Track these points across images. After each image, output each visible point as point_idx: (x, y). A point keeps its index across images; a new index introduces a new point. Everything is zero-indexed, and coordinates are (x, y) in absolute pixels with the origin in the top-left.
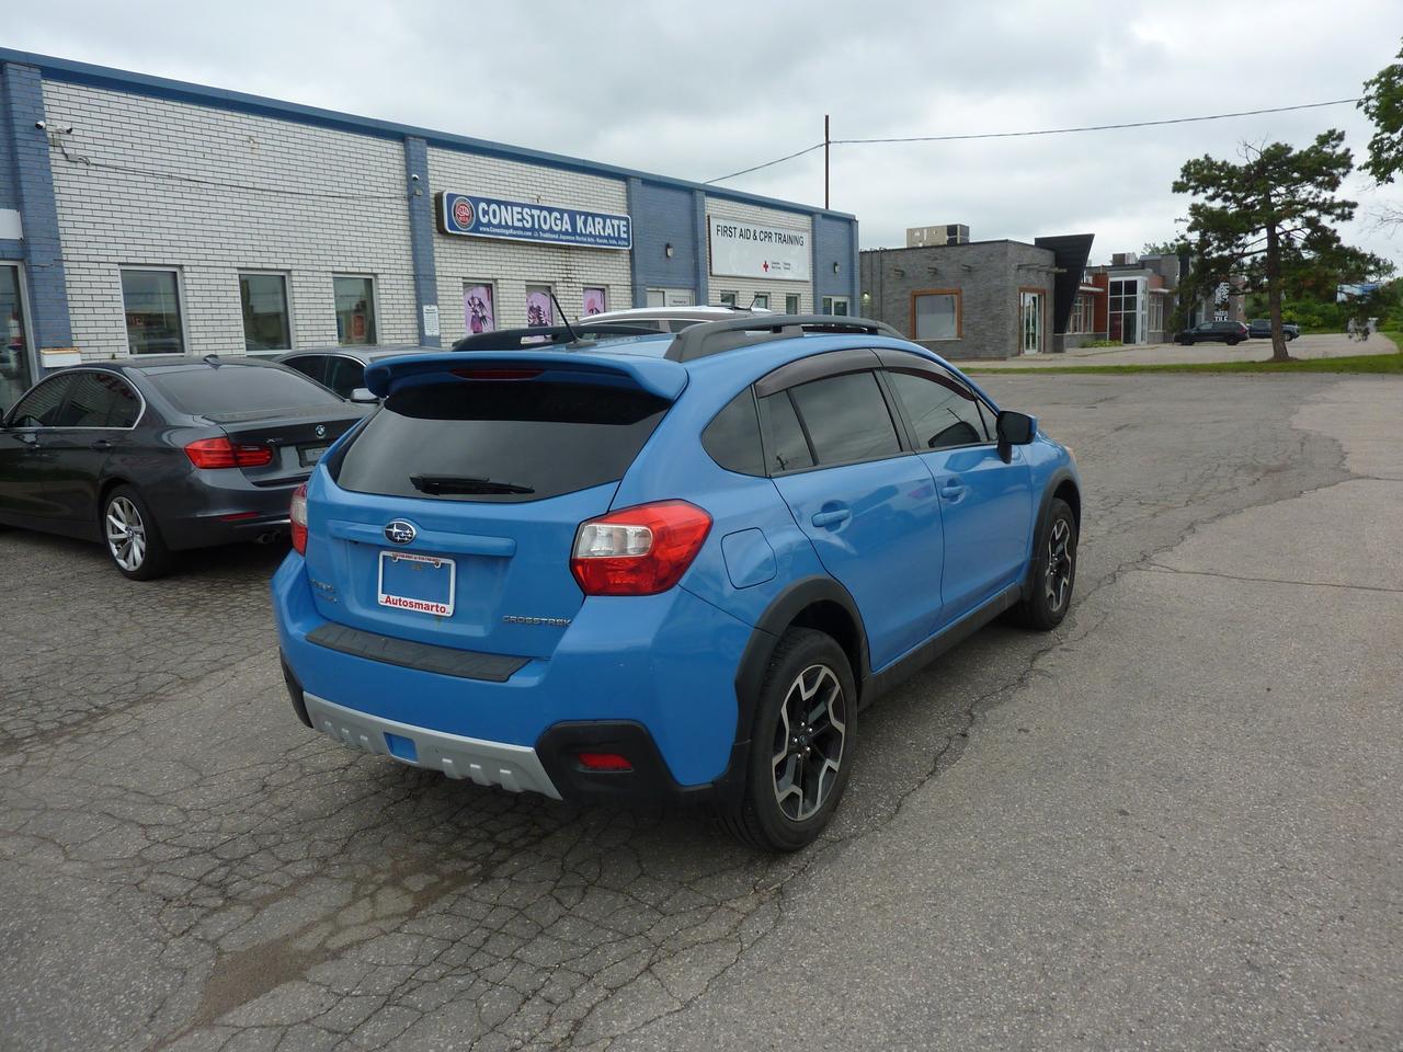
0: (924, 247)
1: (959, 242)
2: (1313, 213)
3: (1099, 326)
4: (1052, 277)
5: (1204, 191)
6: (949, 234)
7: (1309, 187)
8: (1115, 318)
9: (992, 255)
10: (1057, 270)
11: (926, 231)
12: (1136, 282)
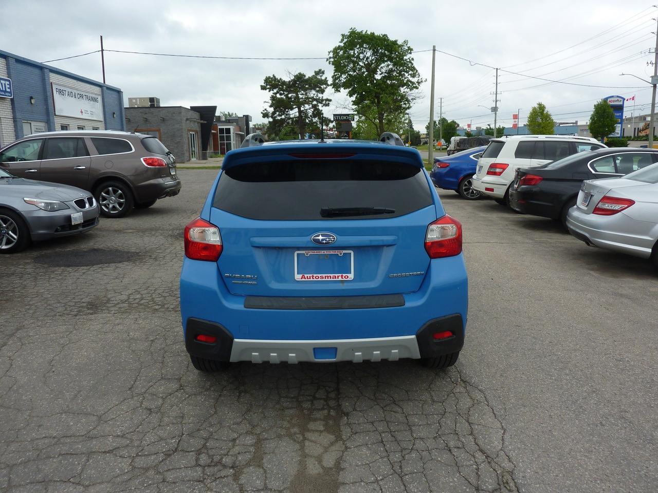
0: (138, 108)
1: (156, 106)
2: (315, 103)
3: (216, 148)
4: (199, 124)
5: (273, 90)
6: (150, 102)
7: (313, 92)
8: (222, 144)
9: (174, 113)
10: (202, 121)
11: (138, 99)
12: (230, 129)
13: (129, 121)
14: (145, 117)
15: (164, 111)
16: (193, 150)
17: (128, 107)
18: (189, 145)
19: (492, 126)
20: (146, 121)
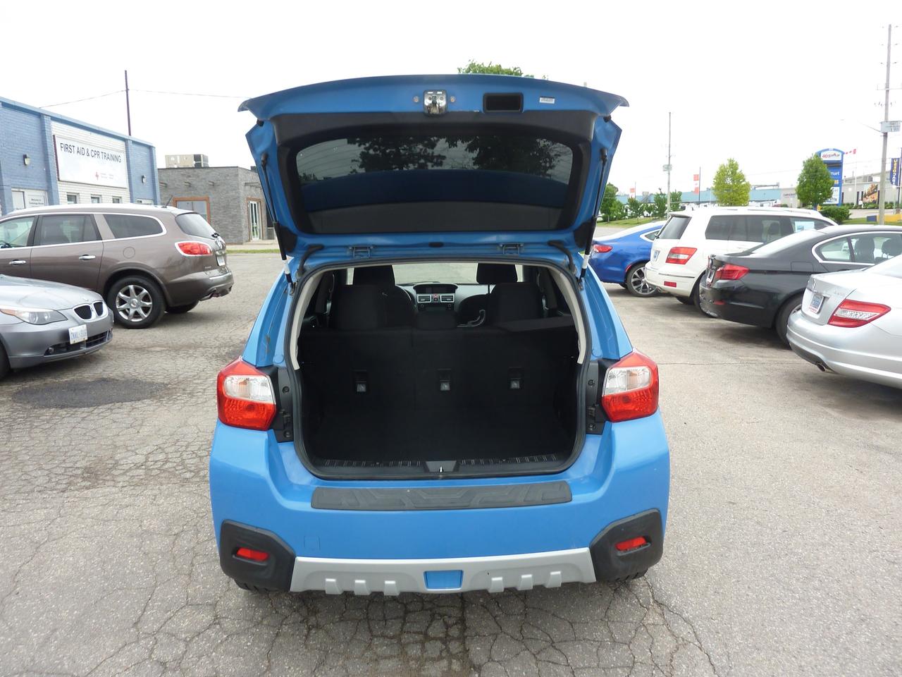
0: (178, 168)
1: (203, 166)
2: (422, 161)
6: (195, 160)
9: (227, 176)
11: (178, 158)
13: (166, 187)
14: (188, 181)
15: (214, 173)
16: (255, 226)
17: (165, 167)
18: (249, 220)
19: (665, 191)
20: (190, 186)
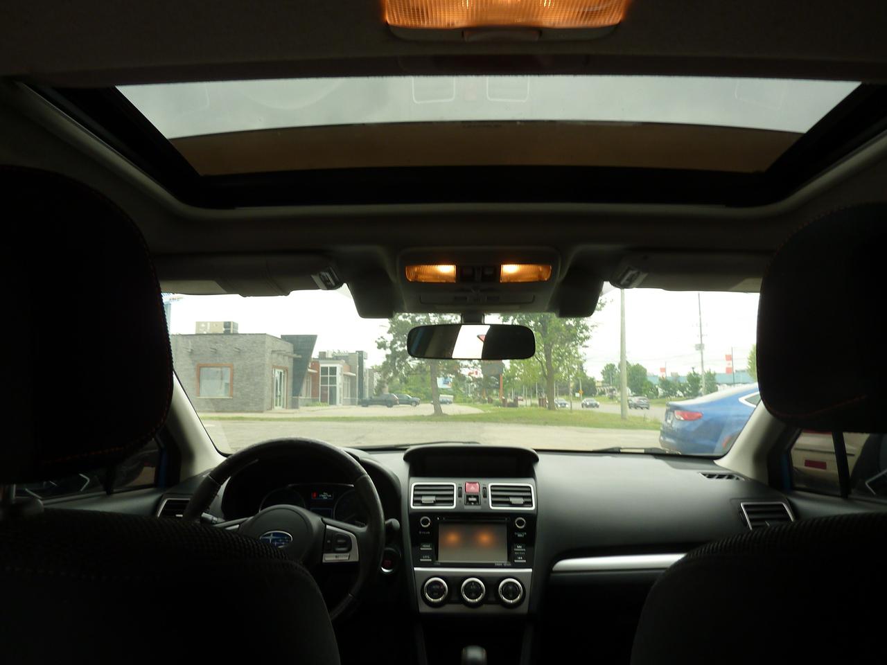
1: (232, 332)
3: (315, 394)
4: (292, 360)
6: (225, 327)
8: (324, 389)
9: (255, 342)
10: (295, 355)
11: (209, 324)
12: (336, 368)
14: (215, 347)
15: (241, 339)
16: (279, 394)
17: (194, 333)
18: (273, 388)
19: (699, 371)
20: (216, 353)
